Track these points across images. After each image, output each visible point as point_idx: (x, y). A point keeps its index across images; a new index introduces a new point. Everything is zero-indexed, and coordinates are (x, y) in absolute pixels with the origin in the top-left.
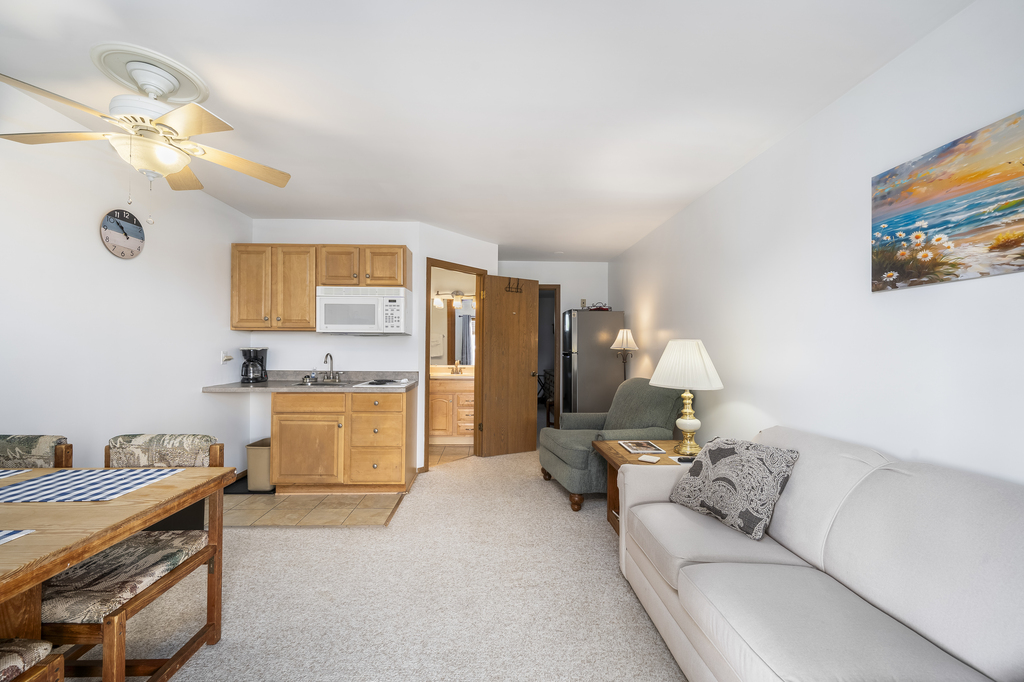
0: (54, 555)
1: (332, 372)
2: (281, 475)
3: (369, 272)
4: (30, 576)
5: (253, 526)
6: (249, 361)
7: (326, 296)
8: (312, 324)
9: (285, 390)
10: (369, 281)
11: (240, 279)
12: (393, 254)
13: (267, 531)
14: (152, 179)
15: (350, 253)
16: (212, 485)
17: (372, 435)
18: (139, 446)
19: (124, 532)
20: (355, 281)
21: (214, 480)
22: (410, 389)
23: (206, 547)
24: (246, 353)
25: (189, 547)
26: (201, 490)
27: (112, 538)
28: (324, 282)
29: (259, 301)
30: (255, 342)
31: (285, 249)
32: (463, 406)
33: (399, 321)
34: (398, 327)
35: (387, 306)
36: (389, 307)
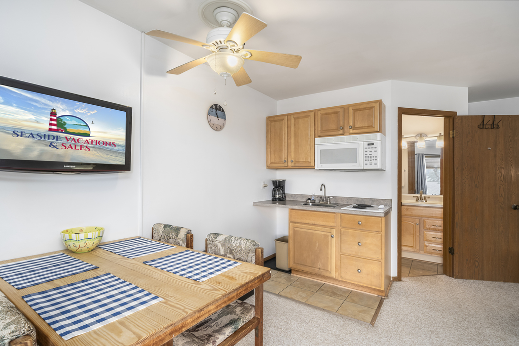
0: (166, 329)
1: (325, 196)
2: (294, 263)
3: (351, 124)
4: (152, 343)
5: (279, 295)
6: (276, 187)
7: (322, 144)
8: (312, 164)
9: (296, 207)
10: (351, 131)
11: (271, 138)
12: (370, 108)
13: (288, 302)
14: (225, 78)
15: (337, 113)
16: (256, 281)
17: (356, 247)
18: (220, 242)
19: (205, 314)
20: (341, 132)
21: (257, 278)
22: (387, 214)
23: (254, 318)
24: (274, 182)
25: (244, 317)
26: (250, 284)
27: (198, 318)
28: (320, 135)
29: (281, 150)
30: (279, 176)
31: (296, 116)
32: (430, 229)
33: (376, 160)
34: (376, 164)
35: (366, 148)
36: (368, 149)
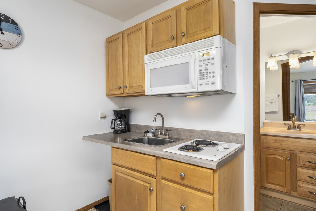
3: (184, 30)
7: (151, 62)
8: (142, 88)
10: (185, 40)
15: (168, 17)
20: (173, 43)
24: (116, 112)
28: (151, 51)
29: (117, 75)
31: (128, 32)
32: (304, 167)
33: (214, 77)
34: (213, 83)
35: (200, 61)
36: (203, 62)
